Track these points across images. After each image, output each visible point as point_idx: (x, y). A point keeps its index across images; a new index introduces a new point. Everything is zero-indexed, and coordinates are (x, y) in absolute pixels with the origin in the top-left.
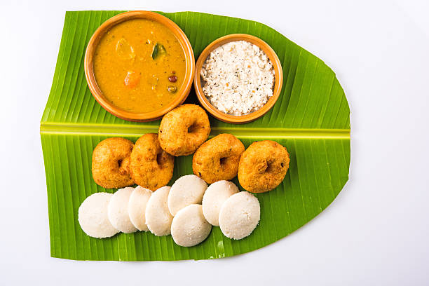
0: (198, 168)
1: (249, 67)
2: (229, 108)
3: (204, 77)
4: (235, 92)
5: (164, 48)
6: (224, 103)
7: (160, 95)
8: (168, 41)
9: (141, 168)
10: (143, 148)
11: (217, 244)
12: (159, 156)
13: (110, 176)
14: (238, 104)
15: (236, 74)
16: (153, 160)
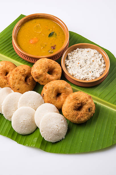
0: (45, 91)
1: (93, 61)
2: (74, 74)
3: (69, 56)
4: (81, 68)
5: (56, 35)
6: (73, 71)
8: (59, 33)
9: (15, 75)
12: (27, 77)
14: (80, 74)
15: (86, 61)
16: (23, 75)
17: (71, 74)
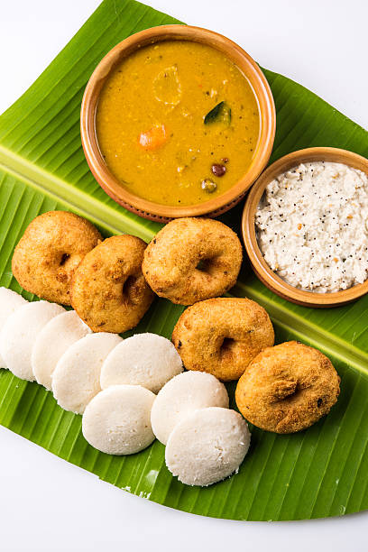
0: (183, 332)
1: (350, 218)
2: (282, 264)
3: (269, 195)
4: (305, 244)
5: (230, 116)
6: (279, 253)
7: (184, 185)
8: (242, 108)
9: (92, 283)
10: (113, 253)
11: (147, 472)
12: (130, 281)
13: (39, 271)
14: (301, 266)
15: (323, 218)
16: (117, 280)
17: (273, 268)
